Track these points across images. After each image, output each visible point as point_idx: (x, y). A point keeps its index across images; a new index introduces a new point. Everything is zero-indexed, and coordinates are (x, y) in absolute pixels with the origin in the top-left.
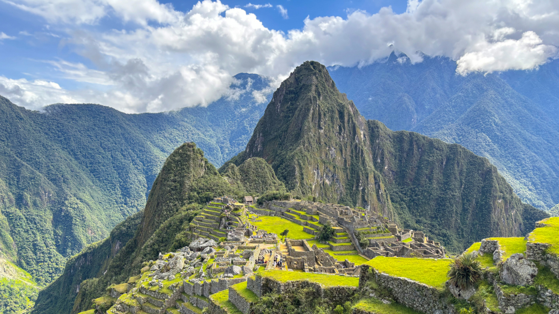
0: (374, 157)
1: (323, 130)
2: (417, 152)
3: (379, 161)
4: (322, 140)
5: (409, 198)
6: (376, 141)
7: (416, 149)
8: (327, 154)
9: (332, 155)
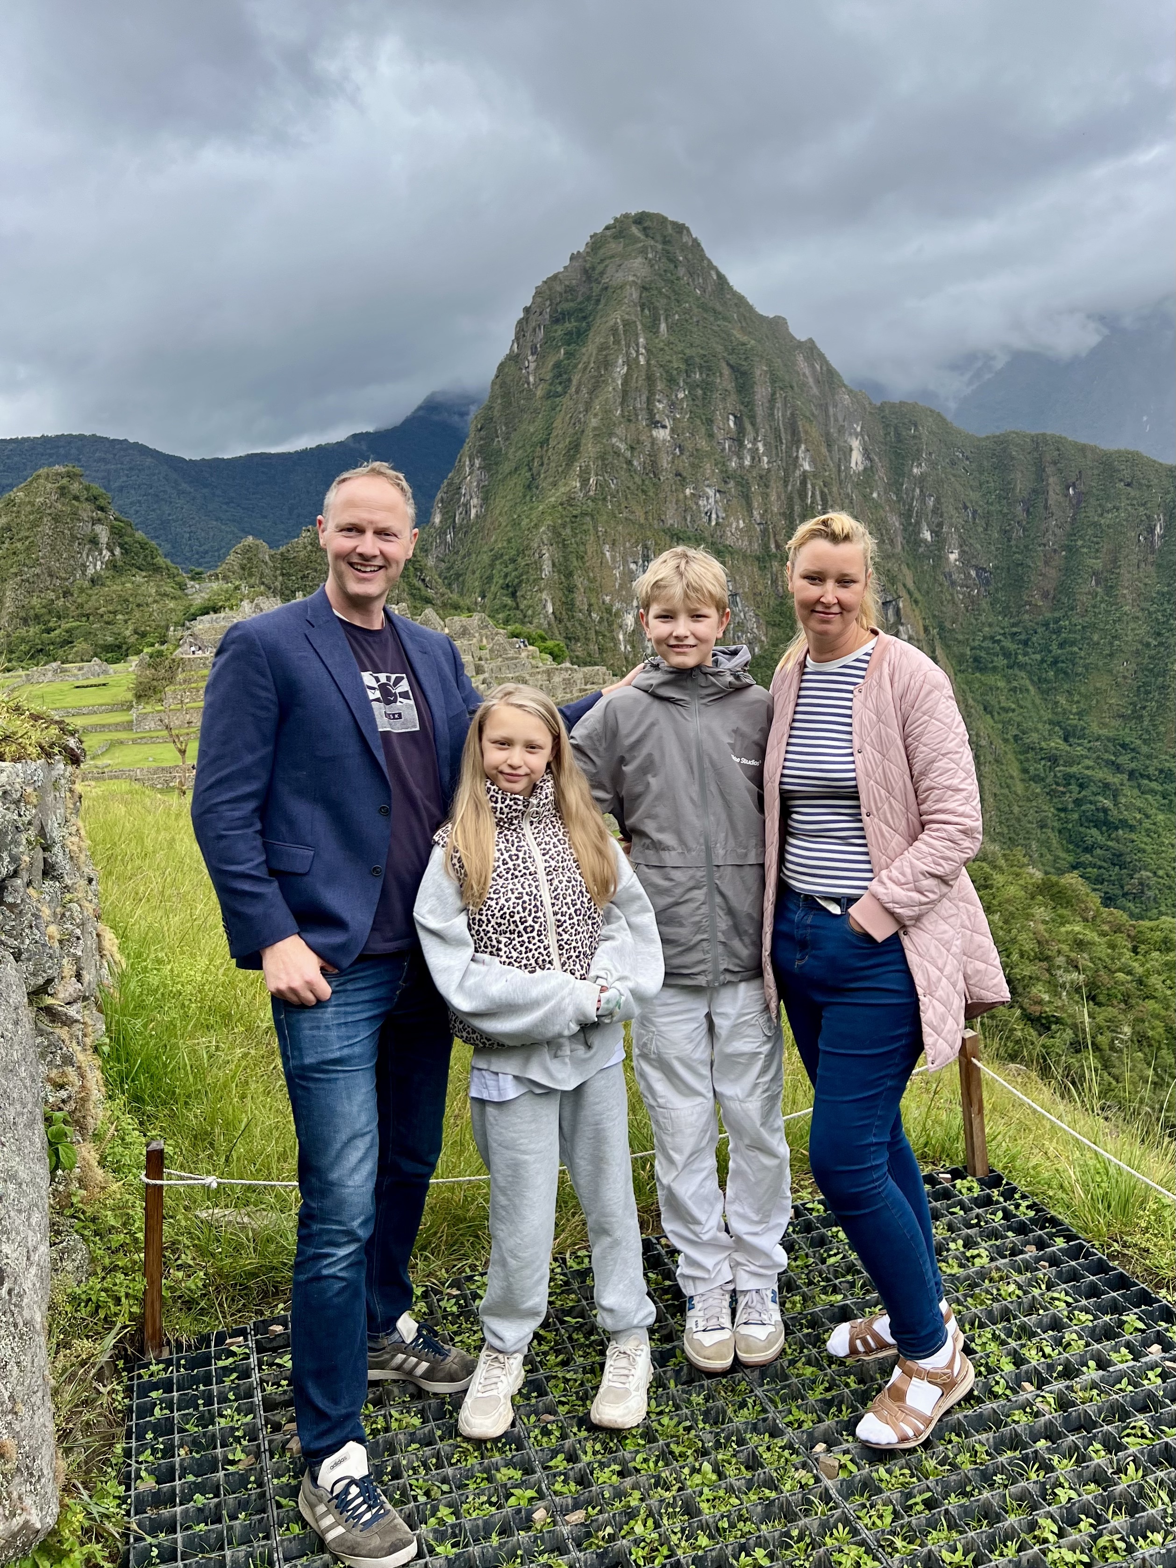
0: (911, 524)
1: (668, 431)
2: (1061, 498)
3: (927, 535)
4: (665, 462)
5: (1038, 657)
6: (911, 470)
7: (1058, 489)
8: (685, 511)
9: (708, 514)
